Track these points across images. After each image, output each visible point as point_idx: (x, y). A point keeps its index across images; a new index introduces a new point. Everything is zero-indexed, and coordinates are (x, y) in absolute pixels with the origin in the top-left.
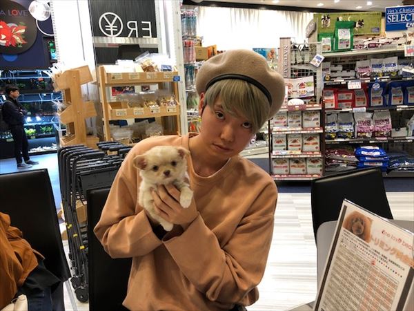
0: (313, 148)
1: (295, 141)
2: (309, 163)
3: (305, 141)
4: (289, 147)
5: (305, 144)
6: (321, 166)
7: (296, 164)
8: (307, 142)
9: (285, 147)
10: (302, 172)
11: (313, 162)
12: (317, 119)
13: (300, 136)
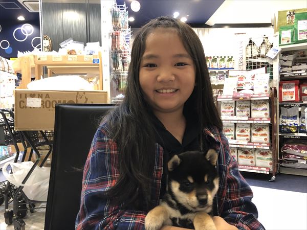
0: (262, 139)
1: (243, 131)
2: (258, 155)
3: (253, 132)
4: (237, 137)
5: (254, 134)
6: (271, 159)
7: (244, 155)
8: (255, 133)
9: (233, 137)
10: (250, 164)
11: (263, 154)
12: (266, 109)
13: (249, 125)
